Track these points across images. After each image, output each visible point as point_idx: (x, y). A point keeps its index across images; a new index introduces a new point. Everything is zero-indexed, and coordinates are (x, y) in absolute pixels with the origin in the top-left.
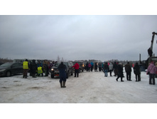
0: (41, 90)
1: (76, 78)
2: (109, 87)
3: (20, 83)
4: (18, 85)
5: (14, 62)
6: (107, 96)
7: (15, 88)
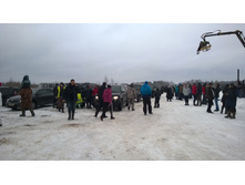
0: (81, 128)
1: (131, 113)
2: (187, 124)
3: (50, 119)
4: (48, 122)
5: (40, 88)
6: (184, 136)
7: (44, 126)
